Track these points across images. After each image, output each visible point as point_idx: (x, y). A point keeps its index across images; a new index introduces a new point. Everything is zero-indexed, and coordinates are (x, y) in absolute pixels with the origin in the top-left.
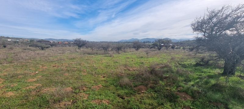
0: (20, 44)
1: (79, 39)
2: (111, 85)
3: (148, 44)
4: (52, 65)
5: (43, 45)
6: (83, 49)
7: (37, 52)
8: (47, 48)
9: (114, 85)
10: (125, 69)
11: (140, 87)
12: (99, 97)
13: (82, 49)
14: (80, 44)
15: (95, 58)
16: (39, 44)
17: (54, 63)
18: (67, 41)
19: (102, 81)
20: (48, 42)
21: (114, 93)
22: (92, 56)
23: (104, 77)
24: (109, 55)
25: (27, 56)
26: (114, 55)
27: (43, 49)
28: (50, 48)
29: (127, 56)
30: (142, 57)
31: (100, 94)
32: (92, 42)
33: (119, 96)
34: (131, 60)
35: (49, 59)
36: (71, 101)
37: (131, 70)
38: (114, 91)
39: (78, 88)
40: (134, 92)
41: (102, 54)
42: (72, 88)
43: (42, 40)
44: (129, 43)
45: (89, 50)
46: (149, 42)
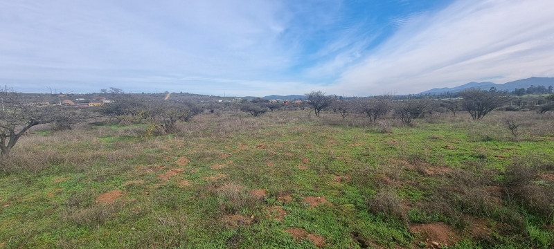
0: (231, 106)
1: (317, 94)
2: (350, 203)
3: (535, 96)
4: (258, 144)
5: (258, 107)
6: (326, 115)
7: (246, 119)
8: (263, 112)
9: (355, 203)
10: (411, 167)
11: (431, 226)
12: (306, 224)
13: (322, 114)
14: (318, 103)
15: (342, 134)
16: (252, 106)
17: (262, 140)
18: (300, 99)
19: (332, 188)
20: (267, 101)
21: (345, 225)
22: (339, 129)
23: (342, 180)
24: (381, 129)
25: (230, 126)
26: (395, 130)
27: (256, 113)
28: (267, 113)
29: (435, 134)
30: (488, 139)
31: (313, 219)
32: (349, 98)
33: (356, 235)
34: (445, 144)
35: (258, 133)
36: (253, 217)
37: (429, 173)
38: (348, 220)
39: (277, 195)
40: (405, 236)
41: (363, 126)
42: (266, 192)
43: (259, 98)
44: (456, 96)
45: (338, 117)
46: (540, 90)
